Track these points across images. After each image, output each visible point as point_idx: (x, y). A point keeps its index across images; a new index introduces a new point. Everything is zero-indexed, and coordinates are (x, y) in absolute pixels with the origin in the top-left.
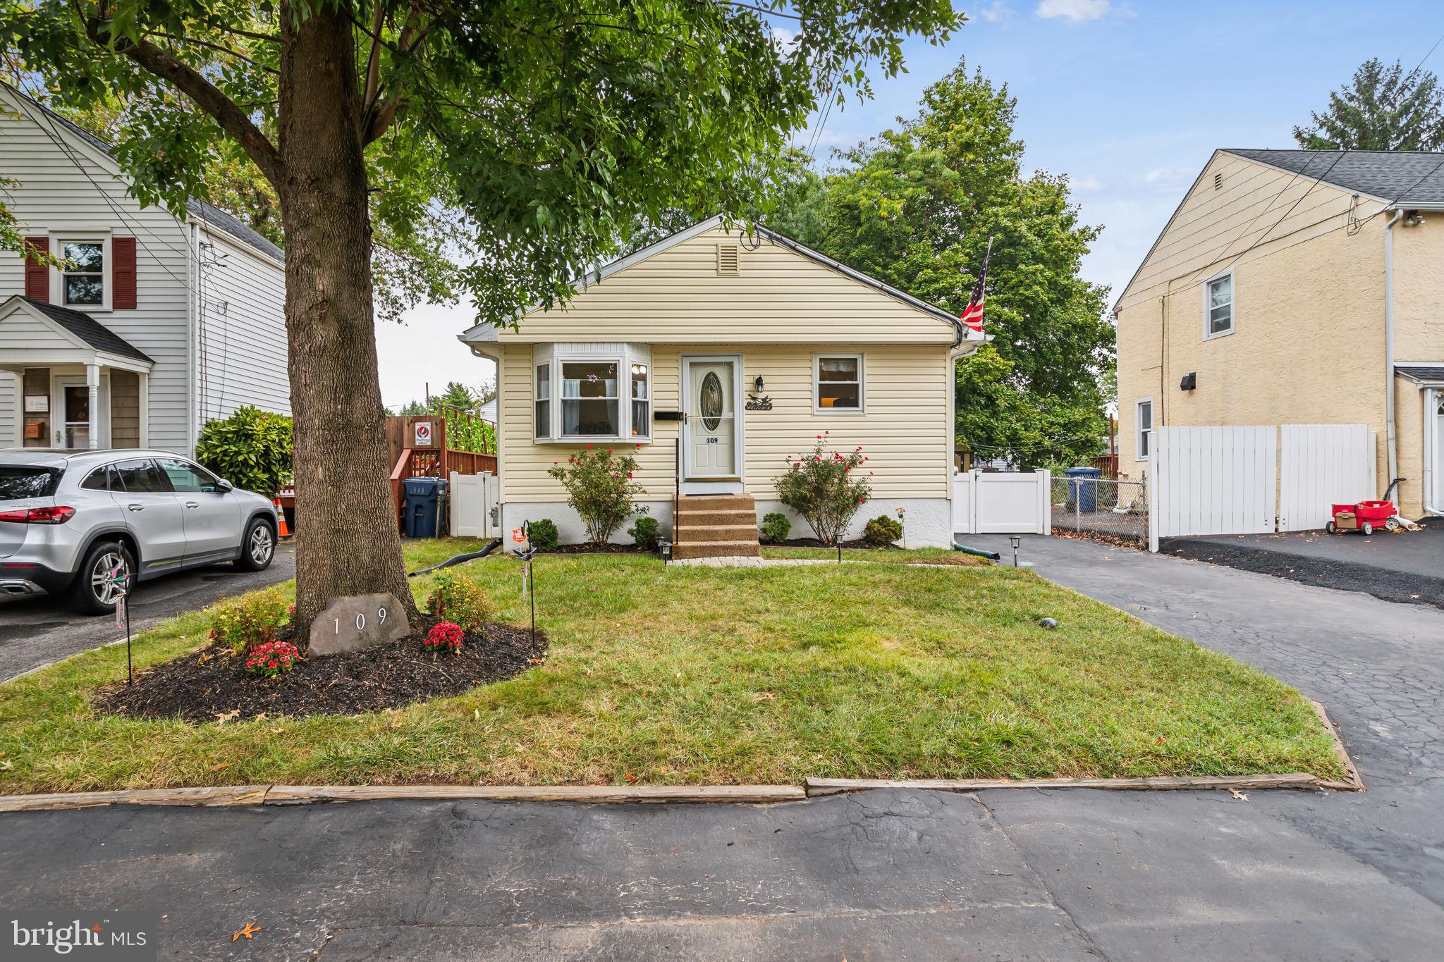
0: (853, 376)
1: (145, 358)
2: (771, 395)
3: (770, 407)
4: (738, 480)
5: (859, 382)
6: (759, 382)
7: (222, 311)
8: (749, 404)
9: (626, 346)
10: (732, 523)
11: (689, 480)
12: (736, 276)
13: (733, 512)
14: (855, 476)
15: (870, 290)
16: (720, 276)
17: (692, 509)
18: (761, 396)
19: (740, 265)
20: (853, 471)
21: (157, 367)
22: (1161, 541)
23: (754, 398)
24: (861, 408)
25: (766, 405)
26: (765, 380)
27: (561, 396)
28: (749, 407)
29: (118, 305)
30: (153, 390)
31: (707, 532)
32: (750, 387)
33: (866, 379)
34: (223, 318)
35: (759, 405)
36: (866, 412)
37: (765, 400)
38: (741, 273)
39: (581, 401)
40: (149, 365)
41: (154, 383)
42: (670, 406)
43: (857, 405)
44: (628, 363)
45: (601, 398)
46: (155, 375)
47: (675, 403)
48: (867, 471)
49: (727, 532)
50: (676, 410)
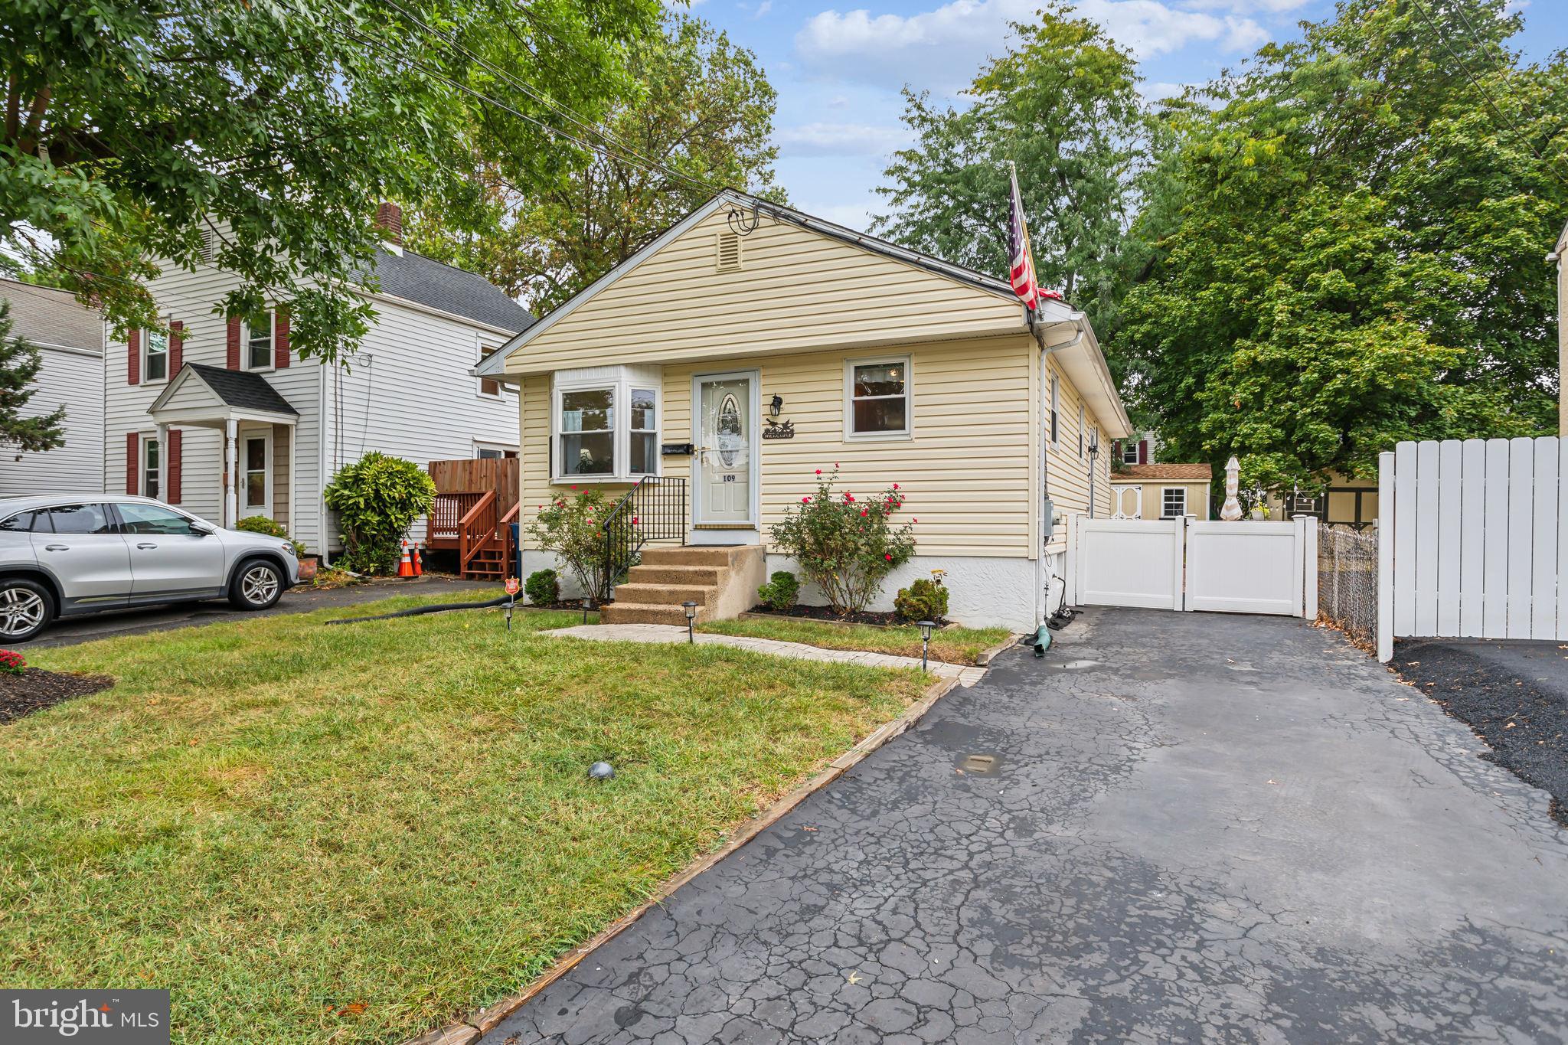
0: (899, 388)
1: (292, 411)
2: (793, 419)
3: (792, 433)
4: (752, 528)
5: (906, 395)
6: (777, 402)
7: (366, 363)
8: (767, 431)
9: (622, 368)
10: (691, 582)
11: (698, 528)
12: (738, 270)
13: (691, 568)
14: (895, 523)
15: (903, 267)
16: (720, 272)
17: (661, 562)
18: (781, 420)
19: (742, 256)
20: (893, 517)
21: (302, 419)
22: (1398, 643)
23: (773, 424)
24: (907, 431)
25: (787, 432)
26: (785, 399)
27: (560, 431)
28: (768, 436)
29: (278, 366)
30: (300, 440)
31: (649, 592)
32: (767, 410)
33: (915, 390)
34: (367, 370)
35: (780, 432)
36: (913, 436)
37: (785, 425)
38: (742, 265)
39: (583, 435)
40: (294, 417)
41: (300, 433)
42: (680, 437)
43: (903, 428)
44: (624, 388)
45: (599, 431)
46: (301, 426)
47: (686, 433)
48: (910, 518)
49: (671, 593)
50: (686, 442)
